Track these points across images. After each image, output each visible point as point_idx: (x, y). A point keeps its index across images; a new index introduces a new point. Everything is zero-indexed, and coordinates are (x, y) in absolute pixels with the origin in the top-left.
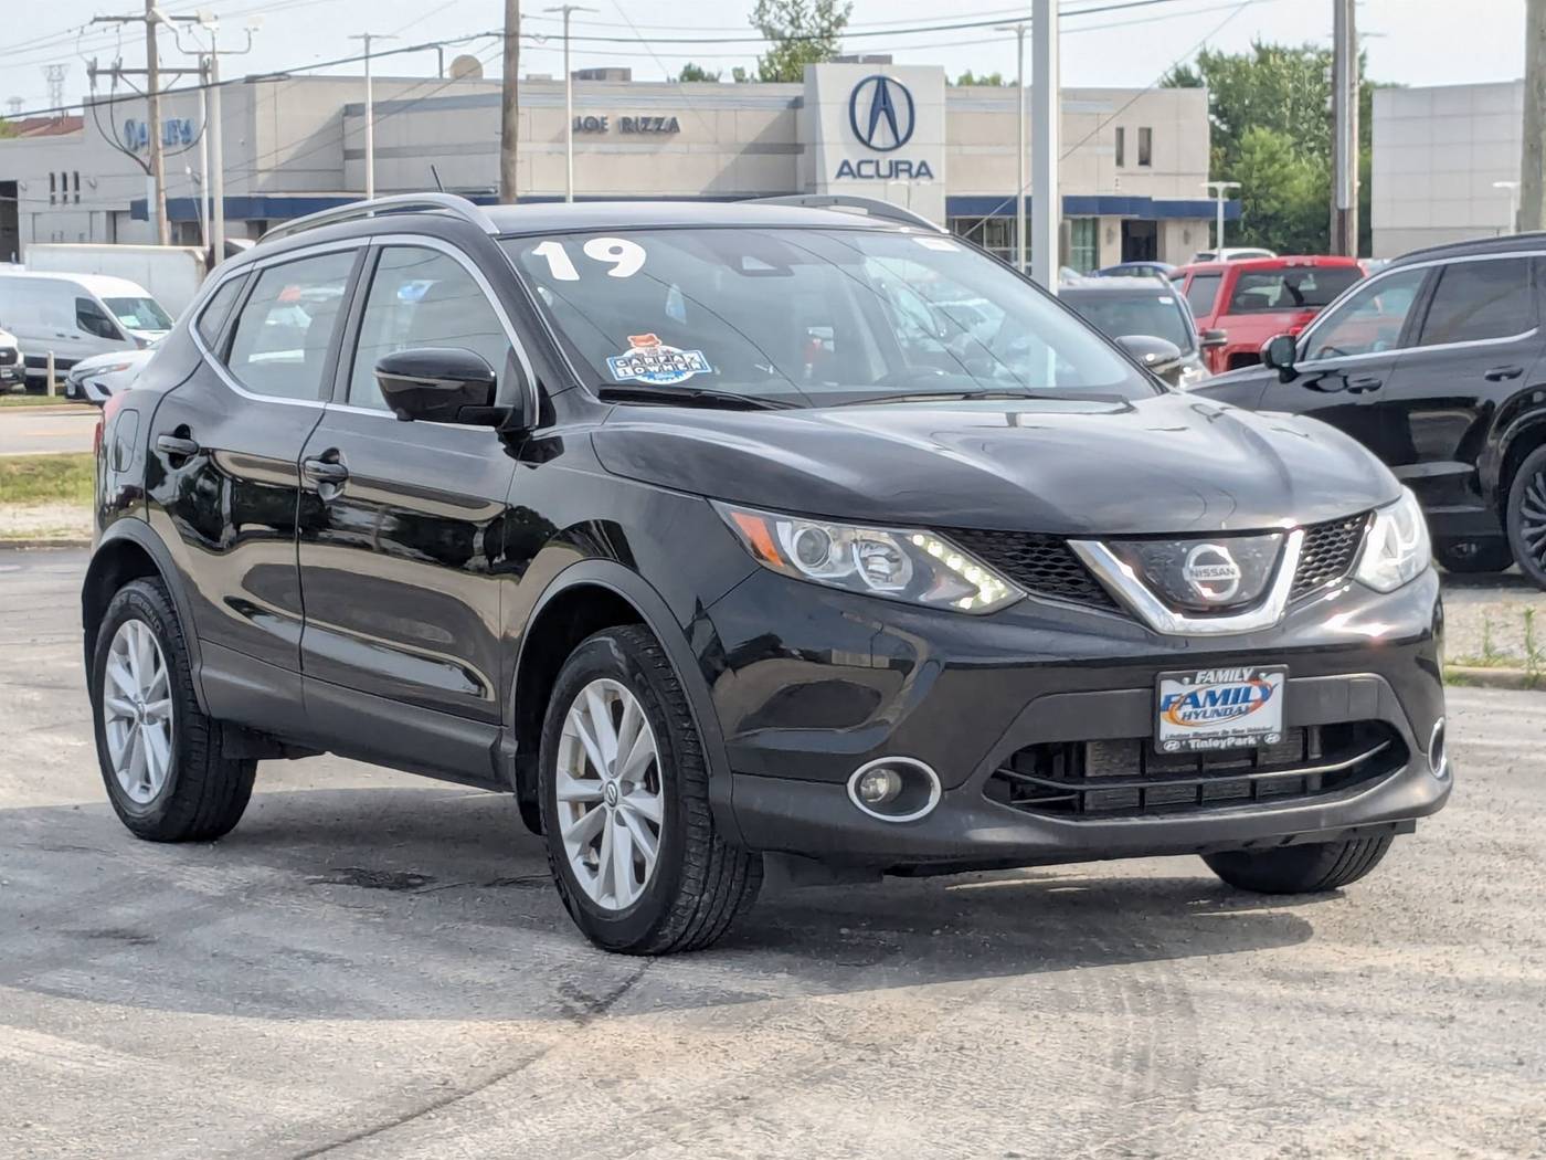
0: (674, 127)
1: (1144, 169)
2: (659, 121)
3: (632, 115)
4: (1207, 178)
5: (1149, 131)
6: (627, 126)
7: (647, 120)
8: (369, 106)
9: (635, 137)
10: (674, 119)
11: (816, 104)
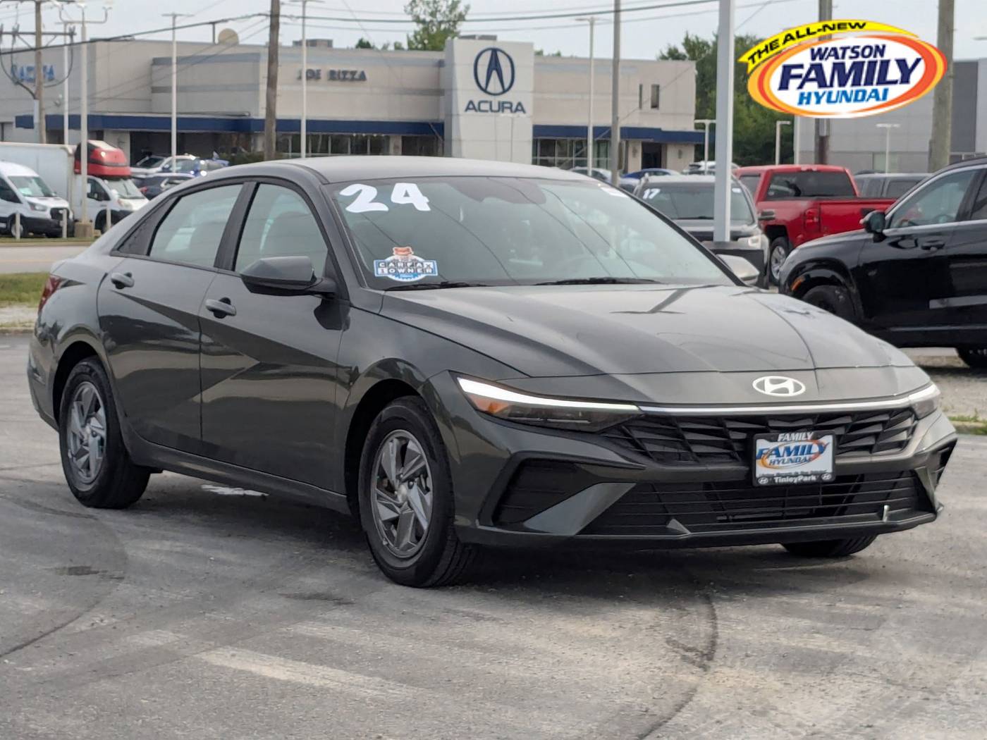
0: (363, 77)
1: (654, 110)
2: (353, 73)
3: (336, 69)
4: (693, 117)
5: (658, 86)
6: (333, 76)
7: (345, 73)
8: (174, 60)
9: (337, 83)
10: (363, 72)
11: (453, 65)
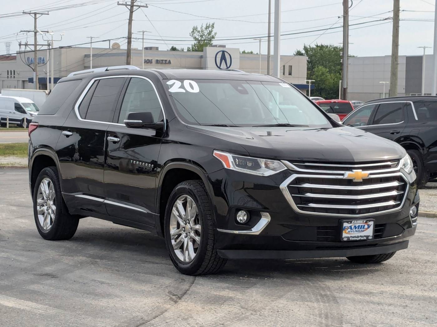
0: (170, 62)
1: (290, 76)
2: (166, 61)
3: (159, 59)
4: (306, 78)
5: (291, 66)
6: (157, 62)
7: (162, 60)
8: (91, 55)
9: (159, 65)
10: (170, 60)
11: (206, 57)
